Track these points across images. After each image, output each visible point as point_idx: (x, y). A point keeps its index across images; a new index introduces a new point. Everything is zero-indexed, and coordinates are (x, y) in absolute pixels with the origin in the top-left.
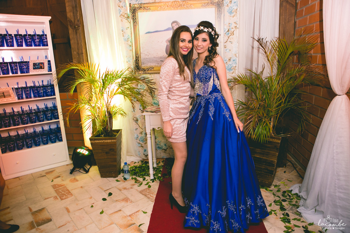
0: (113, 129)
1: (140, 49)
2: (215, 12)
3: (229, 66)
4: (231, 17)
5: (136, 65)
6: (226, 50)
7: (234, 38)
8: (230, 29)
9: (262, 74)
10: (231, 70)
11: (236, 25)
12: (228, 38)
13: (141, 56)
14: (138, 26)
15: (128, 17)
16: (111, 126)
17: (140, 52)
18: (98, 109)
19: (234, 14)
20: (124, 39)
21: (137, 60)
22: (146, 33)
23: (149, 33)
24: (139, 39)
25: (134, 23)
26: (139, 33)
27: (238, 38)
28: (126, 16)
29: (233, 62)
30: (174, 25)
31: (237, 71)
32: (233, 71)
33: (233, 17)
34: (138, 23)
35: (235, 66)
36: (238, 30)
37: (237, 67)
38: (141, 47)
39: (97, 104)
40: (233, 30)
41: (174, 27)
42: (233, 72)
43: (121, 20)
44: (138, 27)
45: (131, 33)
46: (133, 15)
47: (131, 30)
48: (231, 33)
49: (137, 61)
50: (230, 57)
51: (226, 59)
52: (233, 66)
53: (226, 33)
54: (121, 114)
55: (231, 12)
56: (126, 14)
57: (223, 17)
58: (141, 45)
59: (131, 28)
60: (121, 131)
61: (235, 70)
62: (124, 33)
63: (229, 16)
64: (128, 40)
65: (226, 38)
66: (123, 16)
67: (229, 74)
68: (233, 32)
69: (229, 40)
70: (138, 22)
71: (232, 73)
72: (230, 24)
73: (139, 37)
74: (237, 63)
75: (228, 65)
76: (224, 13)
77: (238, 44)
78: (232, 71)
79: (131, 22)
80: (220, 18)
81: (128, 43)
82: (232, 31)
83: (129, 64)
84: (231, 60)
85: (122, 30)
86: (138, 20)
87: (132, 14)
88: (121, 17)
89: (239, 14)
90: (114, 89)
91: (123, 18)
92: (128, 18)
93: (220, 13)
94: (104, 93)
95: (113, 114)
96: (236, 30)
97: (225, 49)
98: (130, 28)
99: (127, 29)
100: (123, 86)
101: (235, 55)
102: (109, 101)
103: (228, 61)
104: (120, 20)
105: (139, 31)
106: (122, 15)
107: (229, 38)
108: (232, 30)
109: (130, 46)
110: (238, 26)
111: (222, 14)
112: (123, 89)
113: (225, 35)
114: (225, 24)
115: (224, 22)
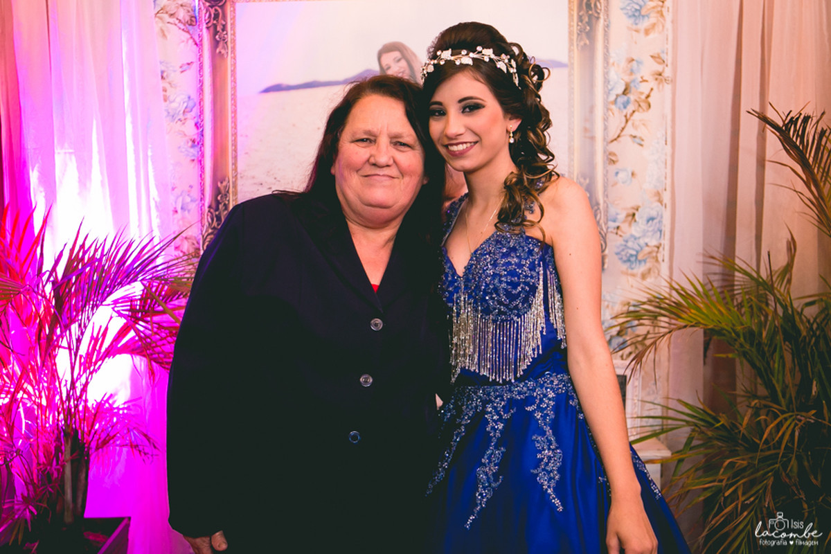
0: (88, 514)
1: (235, 158)
2: (570, 9)
3: (630, 244)
4: (637, 31)
5: (215, 224)
6: (617, 173)
7: (651, 124)
8: (632, 85)
9: (789, 281)
10: (640, 261)
11: (659, 68)
12: (627, 121)
13: (239, 188)
14: (234, 58)
15: (193, 21)
16: (80, 500)
17: (235, 169)
18: (26, 418)
19: (653, 20)
20: (169, 113)
21: (218, 203)
22: (267, 90)
23: (277, 88)
24: (235, 112)
25: (215, 44)
26: (234, 88)
27: (669, 123)
28: (182, 14)
29: (646, 228)
30: (388, 59)
31: (664, 268)
32: (648, 265)
33: (647, 32)
34: (233, 48)
35: (654, 242)
36: (668, 88)
37: (667, 247)
38: (239, 147)
39: (19, 396)
40: (645, 88)
41: (389, 68)
42: (649, 270)
43: (162, 31)
44: (234, 65)
45: (199, 86)
46: (213, 11)
47: (202, 76)
48: (636, 101)
49: (217, 209)
50: (633, 204)
51: (617, 214)
52: (647, 245)
53: (615, 102)
54: (133, 446)
55: (637, 14)
56: (182, 5)
57: (605, 30)
58: (239, 139)
59: (201, 68)
60: (128, 526)
61: (657, 261)
62: (167, 86)
63: (629, 29)
64: (189, 115)
65: (616, 121)
66: (171, 15)
67: (630, 279)
68: (648, 96)
69: (630, 130)
70: (234, 41)
71: (644, 276)
72: (634, 62)
73: (235, 105)
74: (667, 228)
75: (627, 241)
76: (608, 15)
77: (668, 148)
78: (642, 268)
79: (201, 41)
80: (591, 35)
81: (183, 128)
82: (642, 93)
83: (183, 218)
84: (636, 216)
85: (162, 72)
86: (234, 34)
87: (212, 7)
88: (161, 18)
89: (672, 22)
90: (107, 329)
91: (168, 23)
92: (190, 25)
93: (590, 16)
94: (60, 347)
95: (93, 444)
96: (658, 88)
97: (612, 168)
98: (195, 67)
99: (182, 72)
100: (149, 319)
101: (658, 194)
102: (79, 386)
103: (624, 221)
104: (157, 29)
105: (234, 81)
106: (168, 9)
107: (630, 123)
108: (640, 90)
109: (194, 141)
110: (668, 73)
111: (598, 18)
112: (148, 332)
113: (613, 107)
114: (611, 61)
115: (608, 51)
